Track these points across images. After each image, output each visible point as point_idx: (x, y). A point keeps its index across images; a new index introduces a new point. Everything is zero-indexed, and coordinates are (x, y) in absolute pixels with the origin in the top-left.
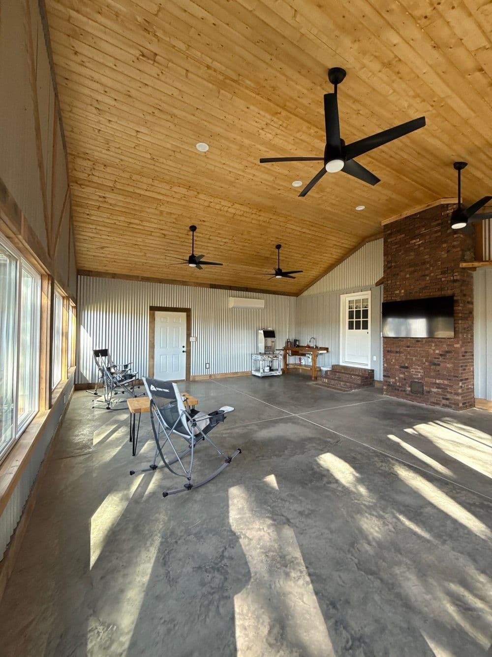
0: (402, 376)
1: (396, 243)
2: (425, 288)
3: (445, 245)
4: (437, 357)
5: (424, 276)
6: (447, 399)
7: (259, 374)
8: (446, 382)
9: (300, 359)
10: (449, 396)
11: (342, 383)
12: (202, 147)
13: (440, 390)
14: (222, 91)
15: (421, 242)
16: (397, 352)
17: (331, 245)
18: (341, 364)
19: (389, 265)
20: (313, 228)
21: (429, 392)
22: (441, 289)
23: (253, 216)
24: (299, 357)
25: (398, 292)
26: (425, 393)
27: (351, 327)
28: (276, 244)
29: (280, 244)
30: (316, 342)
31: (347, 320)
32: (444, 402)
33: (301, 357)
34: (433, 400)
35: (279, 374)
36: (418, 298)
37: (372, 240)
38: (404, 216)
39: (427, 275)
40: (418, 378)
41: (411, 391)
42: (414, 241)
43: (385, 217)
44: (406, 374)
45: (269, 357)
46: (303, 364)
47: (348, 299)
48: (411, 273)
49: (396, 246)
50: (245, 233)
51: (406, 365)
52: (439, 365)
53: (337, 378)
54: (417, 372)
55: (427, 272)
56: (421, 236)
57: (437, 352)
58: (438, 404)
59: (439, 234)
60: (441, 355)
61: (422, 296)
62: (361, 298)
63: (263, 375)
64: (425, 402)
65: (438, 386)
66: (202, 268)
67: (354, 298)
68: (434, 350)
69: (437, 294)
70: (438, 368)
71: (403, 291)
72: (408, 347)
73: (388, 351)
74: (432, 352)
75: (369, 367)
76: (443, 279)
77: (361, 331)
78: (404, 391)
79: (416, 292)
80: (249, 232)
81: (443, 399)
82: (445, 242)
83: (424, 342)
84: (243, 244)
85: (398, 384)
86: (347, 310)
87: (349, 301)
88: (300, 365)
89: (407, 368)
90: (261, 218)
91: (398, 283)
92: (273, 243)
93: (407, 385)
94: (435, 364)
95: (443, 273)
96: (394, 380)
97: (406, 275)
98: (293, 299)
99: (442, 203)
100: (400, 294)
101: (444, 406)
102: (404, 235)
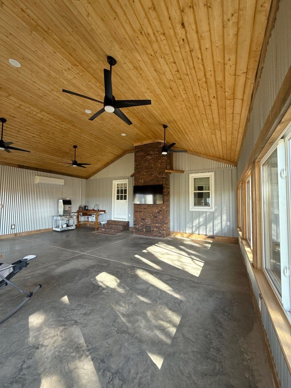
0: (142, 224)
1: (140, 157)
2: (152, 180)
3: (160, 161)
4: (156, 213)
5: (151, 174)
6: (160, 233)
7: (59, 230)
8: (160, 225)
9: (88, 218)
10: (161, 232)
11: (112, 230)
12: (15, 63)
13: (157, 229)
14: (34, 32)
15: (150, 158)
16: (140, 212)
17: (108, 152)
18: (113, 219)
19: (137, 167)
20: (98, 140)
21: (153, 231)
22: (158, 181)
23: (57, 123)
24: (87, 216)
25: (140, 181)
26: (152, 231)
27: (118, 199)
28: (74, 145)
29: (76, 145)
30: (98, 207)
31: (116, 195)
32: (159, 235)
33: (89, 216)
34: (155, 234)
35: (74, 228)
36: (149, 185)
37: (129, 153)
38: (144, 144)
39: (153, 174)
40: (148, 224)
41: (146, 231)
42: (148, 157)
43: (135, 142)
44: (144, 222)
45: (66, 217)
46: (90, 220)
47: (117, 183)
48: (147, 172)
49: (140, 158)
50: (51, 133)
51: (144, 218)
52: (157, 217)
53: (110, 227)
54: (148, 221)
55: (153, 173)
56: (151, 155)
57: (156, 211)
58: (157, 236)
59: (158, 155)
60: (158, 212)
61: (151, 183)
62: (123, 183)
63: (61, 230)
64: (152, 235)
65: (157, 227)
66: (11, 152)
67: (120, 183)
68: (155, 210)
69: (157, 183)
70: (157, 218)
71: (143, 181)
72: (145, 209)
73: (136, 211)
74: (154, 211)
75: (127, 220)
76: (159, 177)
77: (123, 201)
78: (143, 231)
79: (149, 182)
80: (53, 133)
81: (159, 233)
82: (160, 159)
83: (151, 206)
84: (49, 140)
85: (140, 228)
86: (116, 189)
87: (117, 184)
88: (88, 221)
89: (144, 219)
90: (63, 126)
91: (141, 177)
92: (71, 143)
93: (144, 228)
94: (155, 217)
95: (159, 174)
96: (138, 226)
97: (144, 173)
98: (84, 180)
99: (159, 141)
100: (141, 182)
101: (159, 236)
102: (143, 153)
